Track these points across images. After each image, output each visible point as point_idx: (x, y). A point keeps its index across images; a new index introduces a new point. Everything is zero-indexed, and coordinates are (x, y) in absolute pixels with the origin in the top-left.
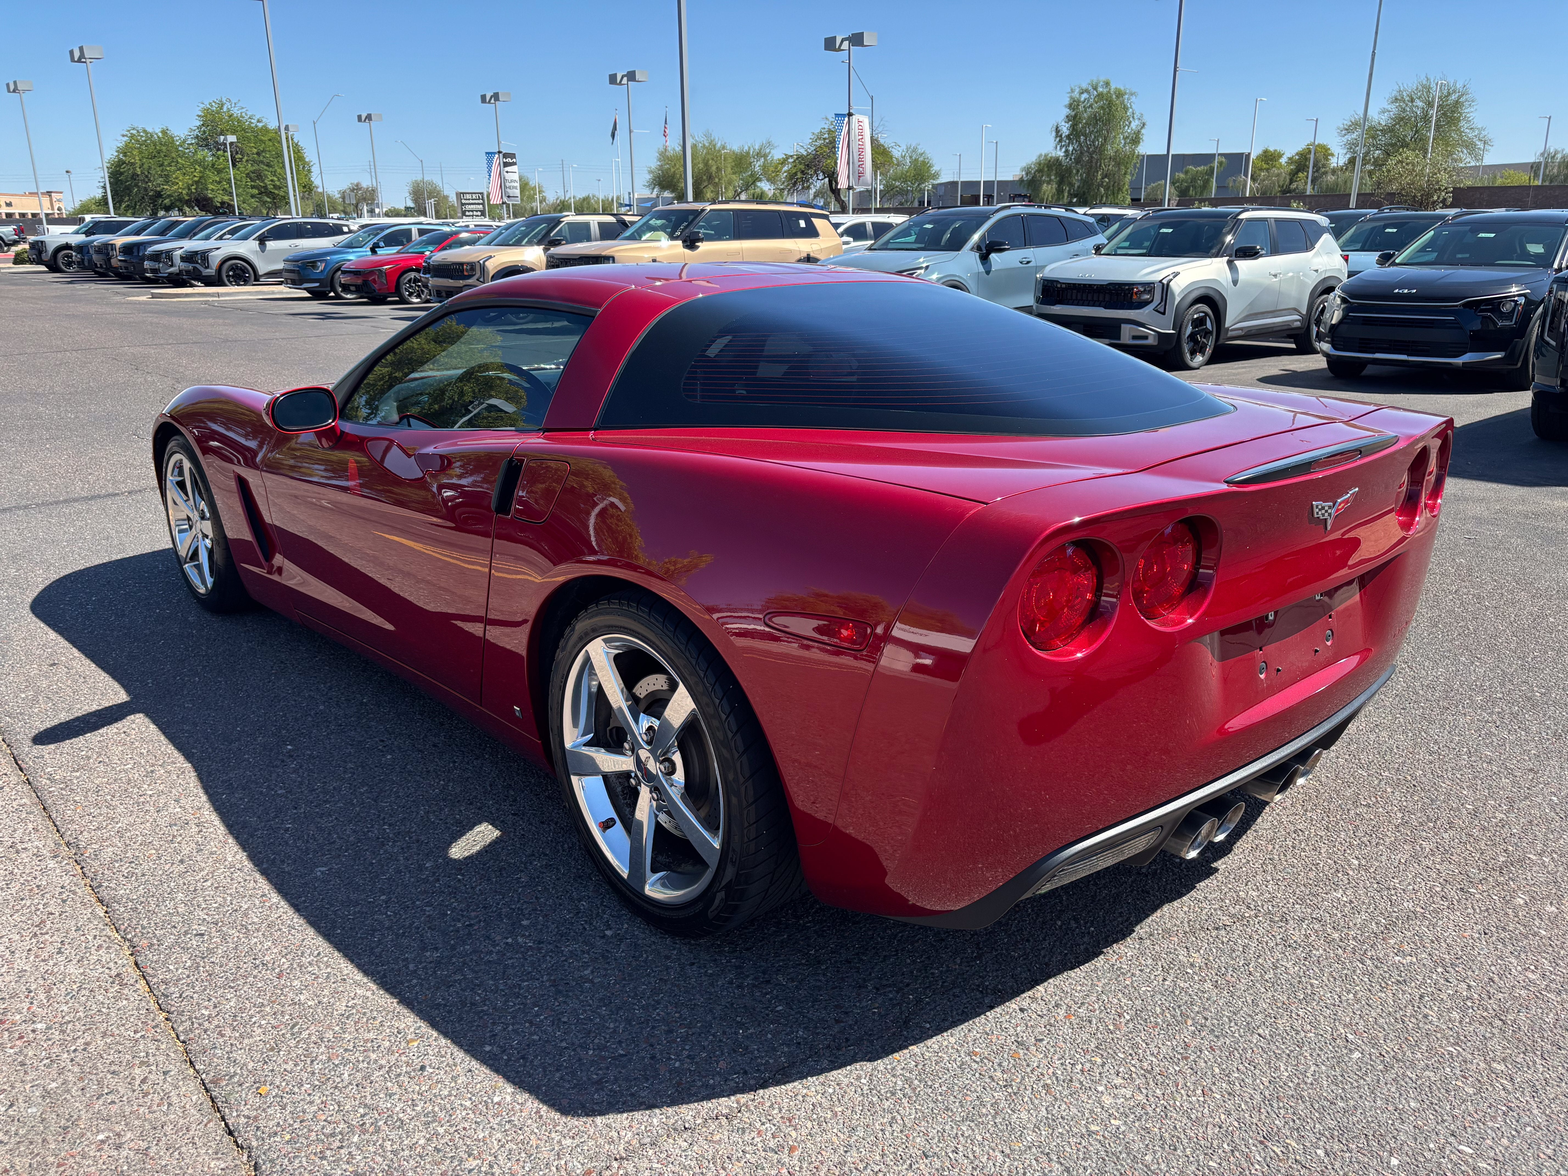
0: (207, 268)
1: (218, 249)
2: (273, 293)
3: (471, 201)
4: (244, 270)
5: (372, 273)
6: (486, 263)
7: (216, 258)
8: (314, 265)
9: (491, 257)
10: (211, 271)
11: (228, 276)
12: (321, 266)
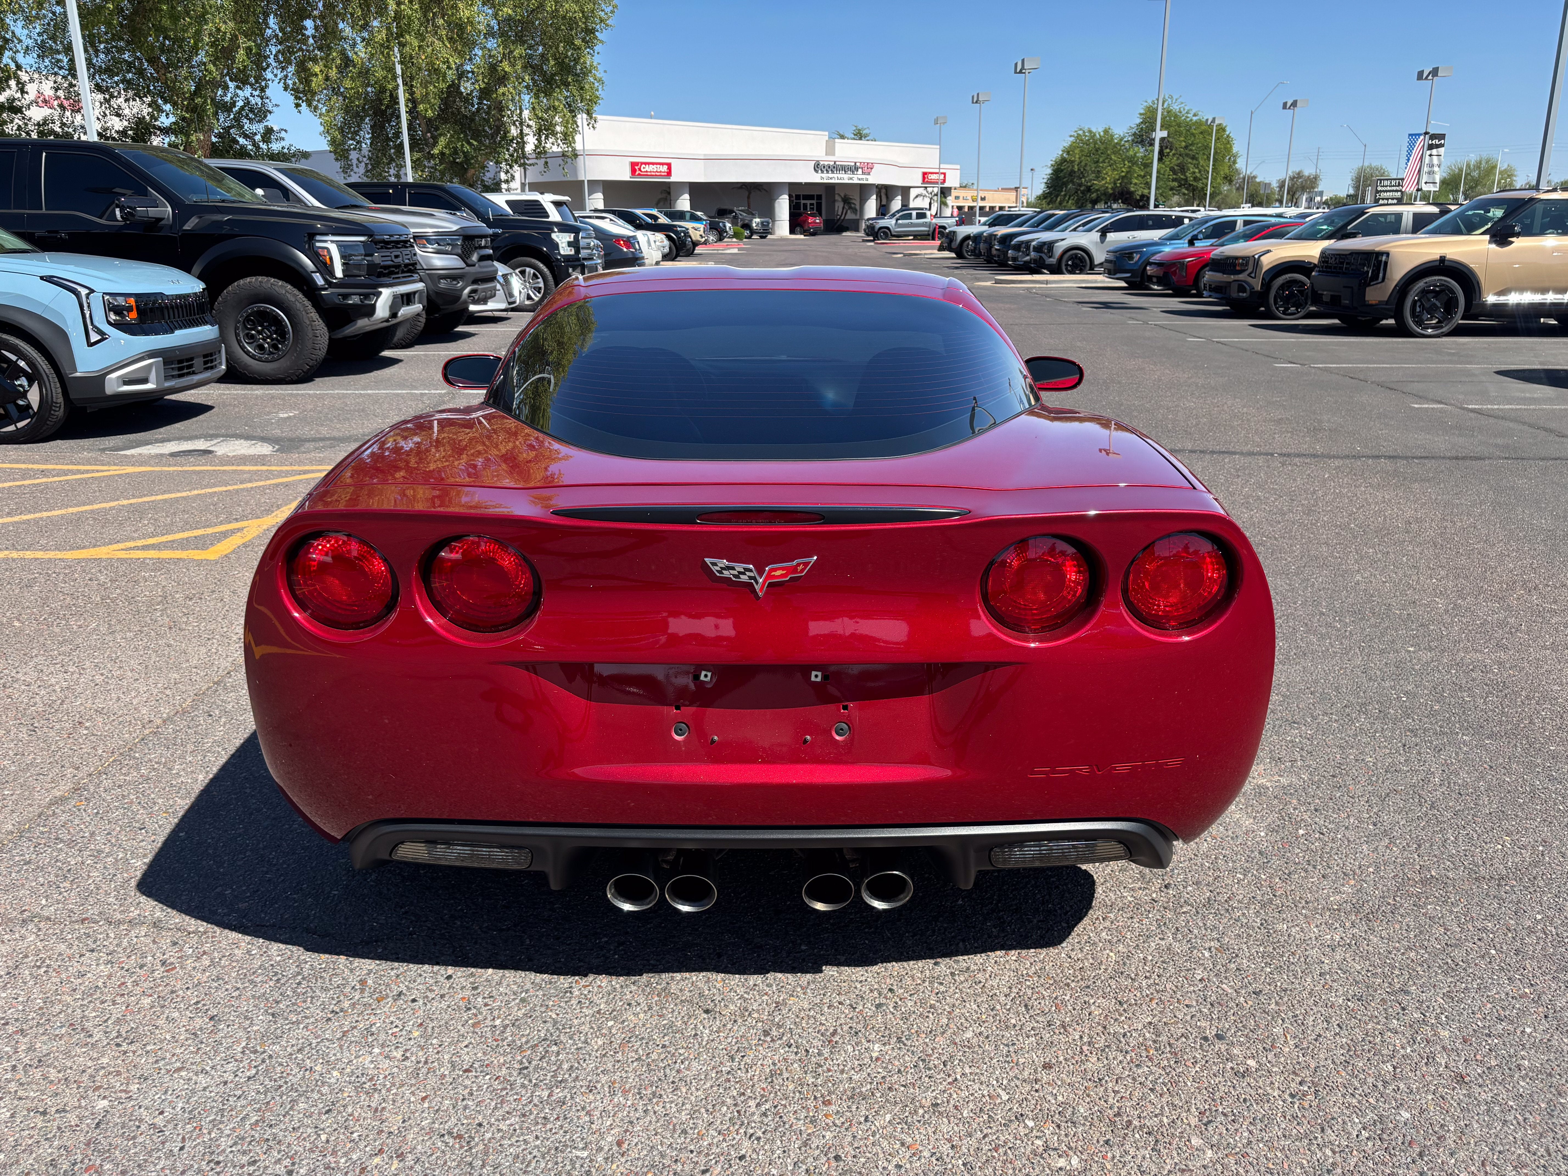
0: (1050, 257)
1: (1063, 240)
2: (1096, 282)
3: (1389, 188)
4: (1082, 259)
5: (1174, 265)
6: (1262, 258)
7: (1060, 247)
8: (1130, 256)
9: (1268, 251)
10: (1053, 261)
11: (1067, 265)
12: (1136, 257)
